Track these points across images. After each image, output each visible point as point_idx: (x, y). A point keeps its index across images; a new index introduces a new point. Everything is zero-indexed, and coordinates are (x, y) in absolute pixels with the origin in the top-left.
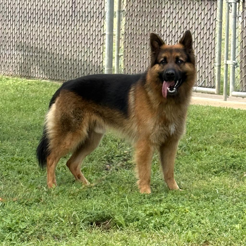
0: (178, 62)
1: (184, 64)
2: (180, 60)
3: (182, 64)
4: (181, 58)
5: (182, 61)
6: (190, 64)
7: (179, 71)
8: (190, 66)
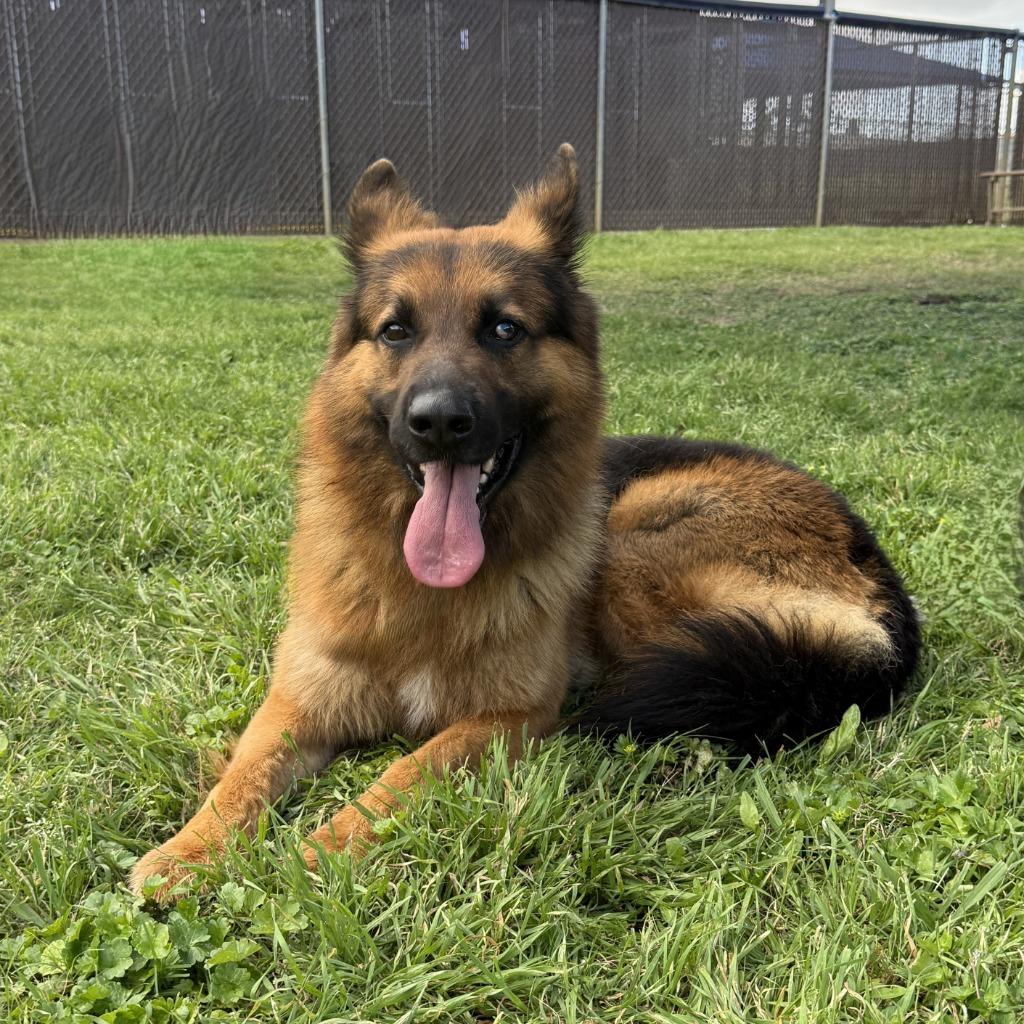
0: (496, 335)
1: (533, 349)
2: (508, 320)
3: (519, 350)
4: (512, 309)
5: (518, 328)
6: (566, 349)
7: (502, 395)
8: (566, 358)
